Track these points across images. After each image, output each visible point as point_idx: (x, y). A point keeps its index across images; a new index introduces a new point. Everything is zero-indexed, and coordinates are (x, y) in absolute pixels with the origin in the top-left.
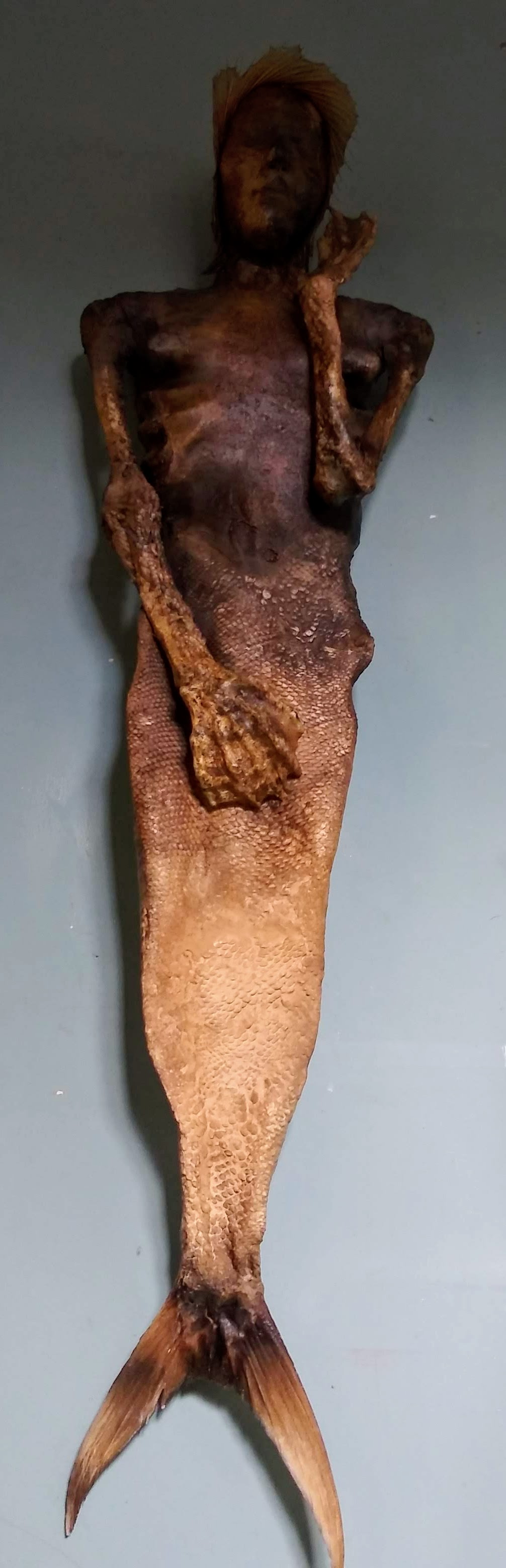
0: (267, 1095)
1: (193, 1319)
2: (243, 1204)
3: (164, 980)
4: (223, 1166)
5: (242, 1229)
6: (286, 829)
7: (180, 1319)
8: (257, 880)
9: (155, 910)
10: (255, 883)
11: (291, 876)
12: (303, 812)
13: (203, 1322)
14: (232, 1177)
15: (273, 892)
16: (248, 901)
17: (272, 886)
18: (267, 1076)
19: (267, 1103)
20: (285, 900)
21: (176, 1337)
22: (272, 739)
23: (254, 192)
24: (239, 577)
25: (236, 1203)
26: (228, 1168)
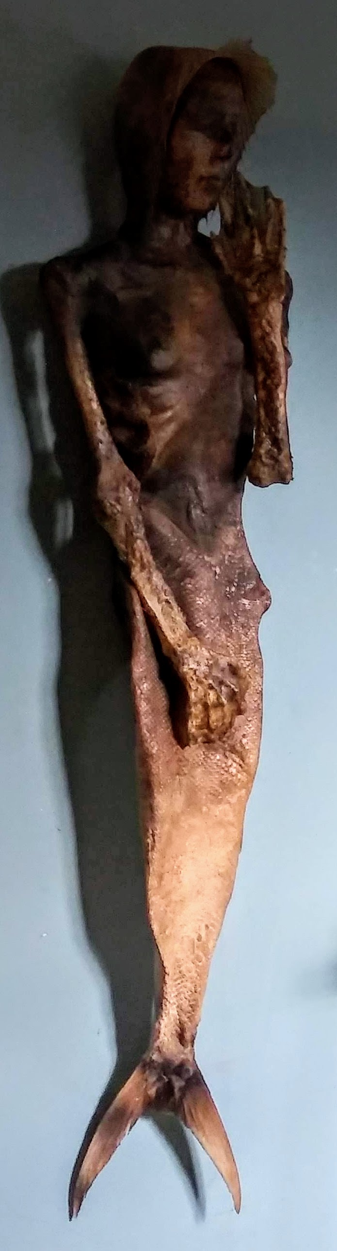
3: (161, 877)
16: (204, 809)
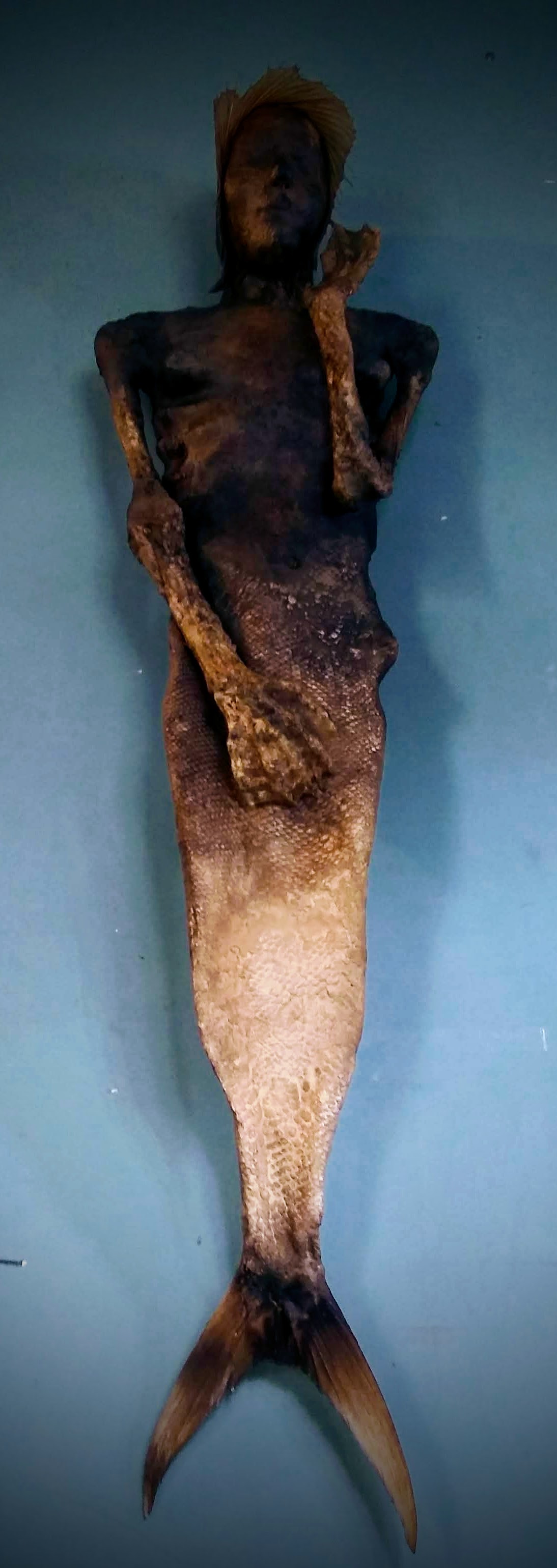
0: (318, 1083)
1: (258, 1303)
2: (301, 1189)
4: (279, 1154)
5: (301, 1213)
6: (322, 826)
7: (245, 1303)
8: (297, 876)
9: (201, 908)
10: (296, 879)
11: (331, 871)
12: (339, 808)
13: (265, 1305)
14: (289, 1164)
15: (313, 887)
17: (313, 881)
18: (318, 1065)
19: (318, 1091)
20: (325, 895)
21: (241, 1321)
22: (307, 739)
23: (259, 210)
24: (265, 584)
25: (294, 1187)
26: (284, 1155)
